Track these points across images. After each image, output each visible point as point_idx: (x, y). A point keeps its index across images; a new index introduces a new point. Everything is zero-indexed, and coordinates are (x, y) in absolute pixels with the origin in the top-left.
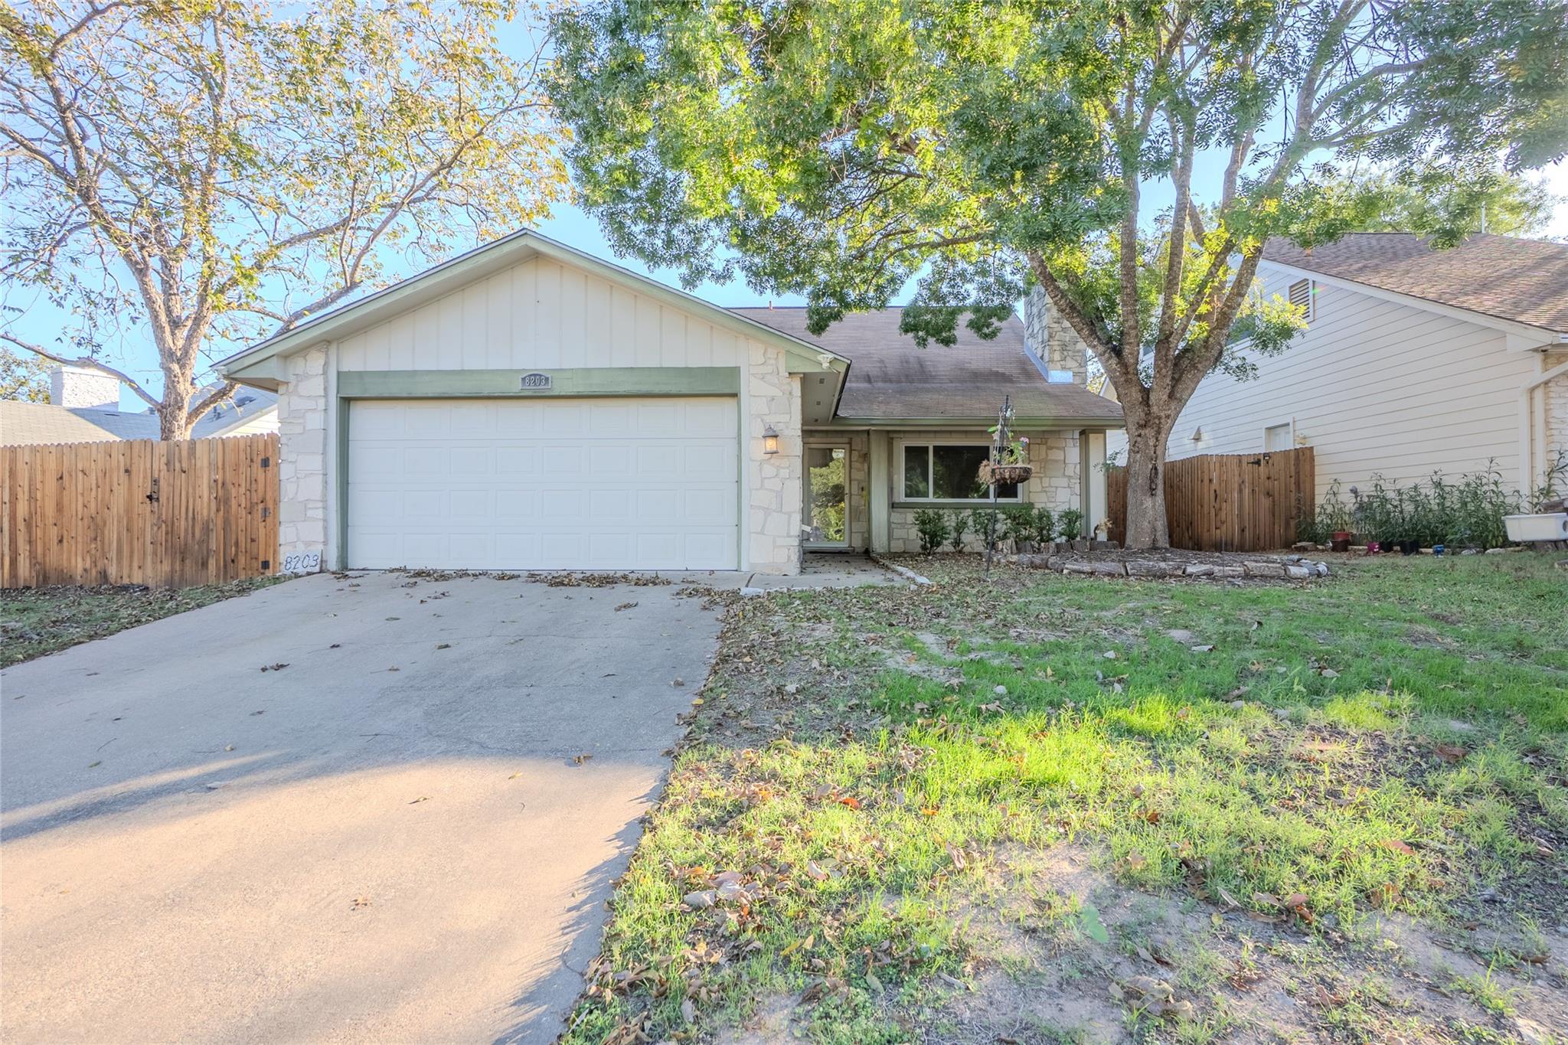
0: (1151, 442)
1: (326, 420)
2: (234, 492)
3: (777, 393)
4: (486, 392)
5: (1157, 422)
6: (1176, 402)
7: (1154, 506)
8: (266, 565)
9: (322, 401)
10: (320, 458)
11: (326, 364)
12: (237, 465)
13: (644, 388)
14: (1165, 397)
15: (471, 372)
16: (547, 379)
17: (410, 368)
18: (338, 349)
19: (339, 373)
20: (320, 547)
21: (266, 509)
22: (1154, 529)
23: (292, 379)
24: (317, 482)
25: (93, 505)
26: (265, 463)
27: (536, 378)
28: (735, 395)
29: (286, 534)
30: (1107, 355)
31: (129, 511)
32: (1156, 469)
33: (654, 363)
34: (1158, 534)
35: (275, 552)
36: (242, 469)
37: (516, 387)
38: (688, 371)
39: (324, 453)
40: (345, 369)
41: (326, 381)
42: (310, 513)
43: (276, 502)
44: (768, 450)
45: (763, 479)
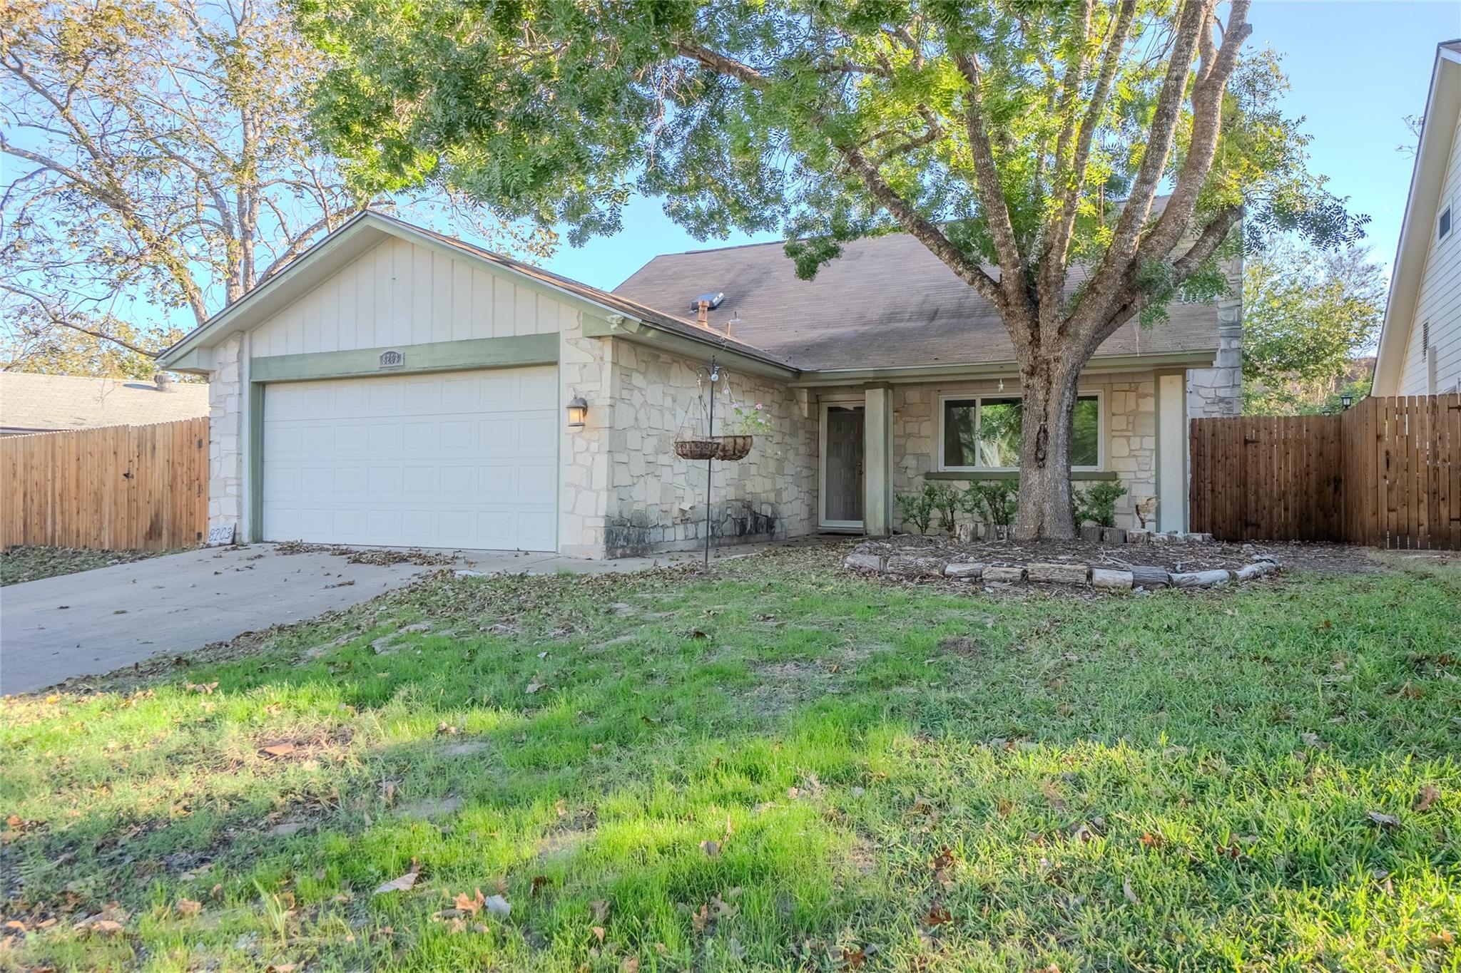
0: (1041, 396)
1: (240, 404)
2: (179, 470)
3: (590, 359)
4: (354, 372)
5: (1045, 366)
6: (1068, 340)
7: (1041, 483)
8: (199, 535)
9: (237, 386)
10: (234, 439)
11: (240, 352)
12: (182, 447)
13: (478, 361)
14: (1054, 334)
15: (344, 352)
16: (399, 356)
17: (299, 352)
18: (251, 337)
19: (251, 359)
20: (234, 521)
21: (200, 486)
22: (1041, 513)
23: (217, 367)
24: (233, 459)
25: (95, 482)
26: (200, 445)
27: (391, 356)
28: (555, 363)
29: (213, 509)
30: (977, 283)
31: (116, 487)
32: (1045, 431)
33: (485, 334)
34: (1047, 519)
35: (206, 525)
36: (185, 450)
37: (376, 366)
38: (514, 341)
39: (239, 434)
40: (255, 355)
41: (240, 368)
42: (228, 489)
43: (208, 479)
44: (572, 422)
45: (575, 454)
